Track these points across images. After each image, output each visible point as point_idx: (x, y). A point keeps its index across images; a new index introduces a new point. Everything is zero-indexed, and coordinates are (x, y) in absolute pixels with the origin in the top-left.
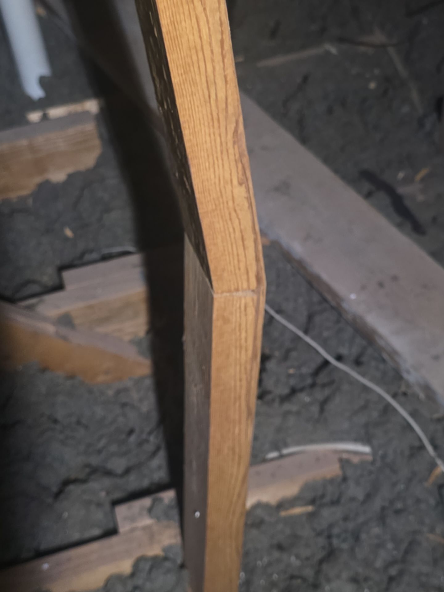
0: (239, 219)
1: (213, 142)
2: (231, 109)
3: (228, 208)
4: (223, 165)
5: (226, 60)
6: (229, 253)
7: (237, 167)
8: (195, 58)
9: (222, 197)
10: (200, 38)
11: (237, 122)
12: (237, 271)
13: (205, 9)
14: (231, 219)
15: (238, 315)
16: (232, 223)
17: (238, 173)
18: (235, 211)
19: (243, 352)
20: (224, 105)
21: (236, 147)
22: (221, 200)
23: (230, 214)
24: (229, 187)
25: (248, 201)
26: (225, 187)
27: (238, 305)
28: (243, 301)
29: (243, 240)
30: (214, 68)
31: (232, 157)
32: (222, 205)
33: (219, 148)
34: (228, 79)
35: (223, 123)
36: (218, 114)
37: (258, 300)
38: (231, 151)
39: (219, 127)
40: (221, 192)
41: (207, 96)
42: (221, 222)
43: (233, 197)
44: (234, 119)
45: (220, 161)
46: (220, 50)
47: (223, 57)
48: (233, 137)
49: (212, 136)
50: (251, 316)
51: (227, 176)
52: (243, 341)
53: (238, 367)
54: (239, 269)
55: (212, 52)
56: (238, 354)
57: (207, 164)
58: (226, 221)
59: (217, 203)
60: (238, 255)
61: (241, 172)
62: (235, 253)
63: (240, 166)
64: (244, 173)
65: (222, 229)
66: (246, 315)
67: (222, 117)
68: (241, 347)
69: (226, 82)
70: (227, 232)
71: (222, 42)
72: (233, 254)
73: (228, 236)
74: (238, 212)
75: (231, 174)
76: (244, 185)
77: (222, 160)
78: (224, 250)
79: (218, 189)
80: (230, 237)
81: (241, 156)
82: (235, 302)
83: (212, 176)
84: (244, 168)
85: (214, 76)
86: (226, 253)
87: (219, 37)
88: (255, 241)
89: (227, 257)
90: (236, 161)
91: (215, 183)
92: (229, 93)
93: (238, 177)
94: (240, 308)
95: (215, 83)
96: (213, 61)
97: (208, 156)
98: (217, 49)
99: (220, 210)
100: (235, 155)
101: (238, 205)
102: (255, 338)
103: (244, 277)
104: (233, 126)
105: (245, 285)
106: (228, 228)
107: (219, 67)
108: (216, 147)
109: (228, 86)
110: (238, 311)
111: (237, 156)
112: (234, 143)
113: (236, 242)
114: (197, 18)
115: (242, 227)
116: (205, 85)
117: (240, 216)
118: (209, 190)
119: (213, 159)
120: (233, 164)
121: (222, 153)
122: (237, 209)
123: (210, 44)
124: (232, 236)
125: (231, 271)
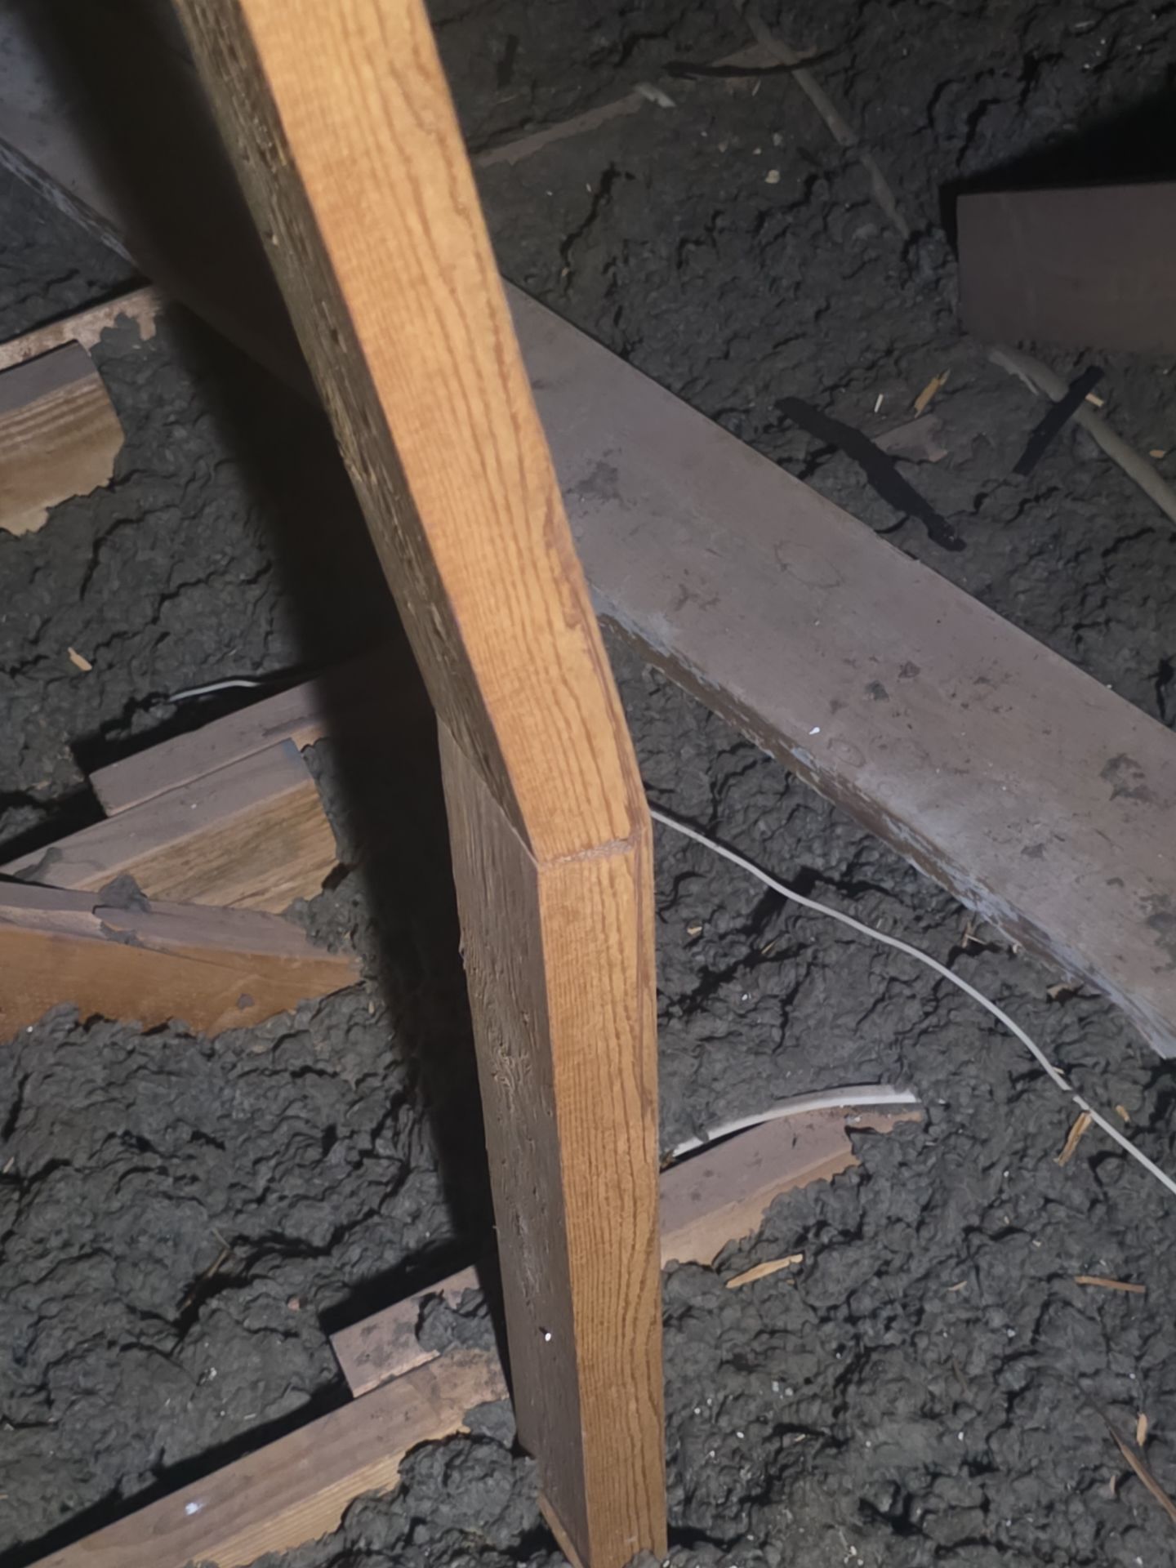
0: (576, 699)
1: (502, 556)
2: (533, 481)
3: (549, 681)
4: (528, 596)
5: (511, 384)
6: (561, 774)
7: (560, 593)
8: (442, 392)
9: (532, 659)
10: (450, 351)
11: (549, 503)
12: (584, 807)
13: (453, 291)
14: (557, 703)
15: (597, 898)
16: (560, 709)
17: (562, 605)
18: (565, 682)
19: (617, 975)
20: (517, 477)
21: (553, 552)
22: (531, 669)
23: (554, 692)
24: (546, 639)
25: (591, 657)
26: (537, 640)
27: (594, 879)
28: (605, 867)
29: (589, 737)
30: (487, 406)
31: (546, 575)
32: (534, 679)
33: (515, 563)
34: (520, 420)
35: (518, 510)
36: (506, 498)
37: (639, 858)
38: (543, 563)
39: (511, 521)
40: (529, 651)
41: (478, 467)
42: (536, 711)
43: (558, 656)
44: (541, 499)
45: (520, 587)
46: (496, 367)
47: (504, 377)
48: (545, 534)
49: (498, 541)
50: (626, 897)
51: (540, 616)
52: (614, 951)
53: (609, 1008)
54: (589, 801)
55: (479, 374)
56: (606, 980)
57: (492, 601)
58: (549, 709)
59: (523, 675)
60: (581, 772)
61: (568, 602)
62: (575, 769)
63: (565, 589)
64: (577, 602)
65: (541, 727)
66: (615, 895)
67: (515, 500)
68: (611, 965)
69: (517, 427)
70: (552, 731)
71: (498, 350)
72: (570, 772)
73: (555, 739)
74: (573, 682)
75: (547, 611)
76: (578, 627)
77: (525, 585)
78: (550, 769)
79: (523, 648)
80: (560, 738)
81: (566, 568)
82: (586, 873)
83: (507, 623)
84: (575, 594)
85: (490, 422)
86: (556, 773)
87: (491, 339)
88: (617, 735)
89: (559, 783)
90: (556, 581)
91: (515, 637)
92: (526, 446)
93: (564, 614)
94: (600, 883)
95: (493, 435)
96: (482, 391)
97: (493, 584)
98: (489, 367)
99: (532, 687)
100: (552, 570)
101: (570, 669)
102: (640, 938)
103: (602, 817)
104: (541, 512)
105: (605, 834)
106: (554, 723)
107: (497, 401)
108: (509, 563)
109: (522, 434)
110: (596, 889)
111: (558, 571)
112: (548, 546)
113: (573, 745)
114: (438, 313)
115: (585, 713)
116: (470, 443)
117: (577, 691)
118: (502, 652)
119: (505, 589)
120: (550, 588)
121: (522, 571)
122: (570, 677)
123: (473, 359)
124: (565, 736)
125: (570, 811)
